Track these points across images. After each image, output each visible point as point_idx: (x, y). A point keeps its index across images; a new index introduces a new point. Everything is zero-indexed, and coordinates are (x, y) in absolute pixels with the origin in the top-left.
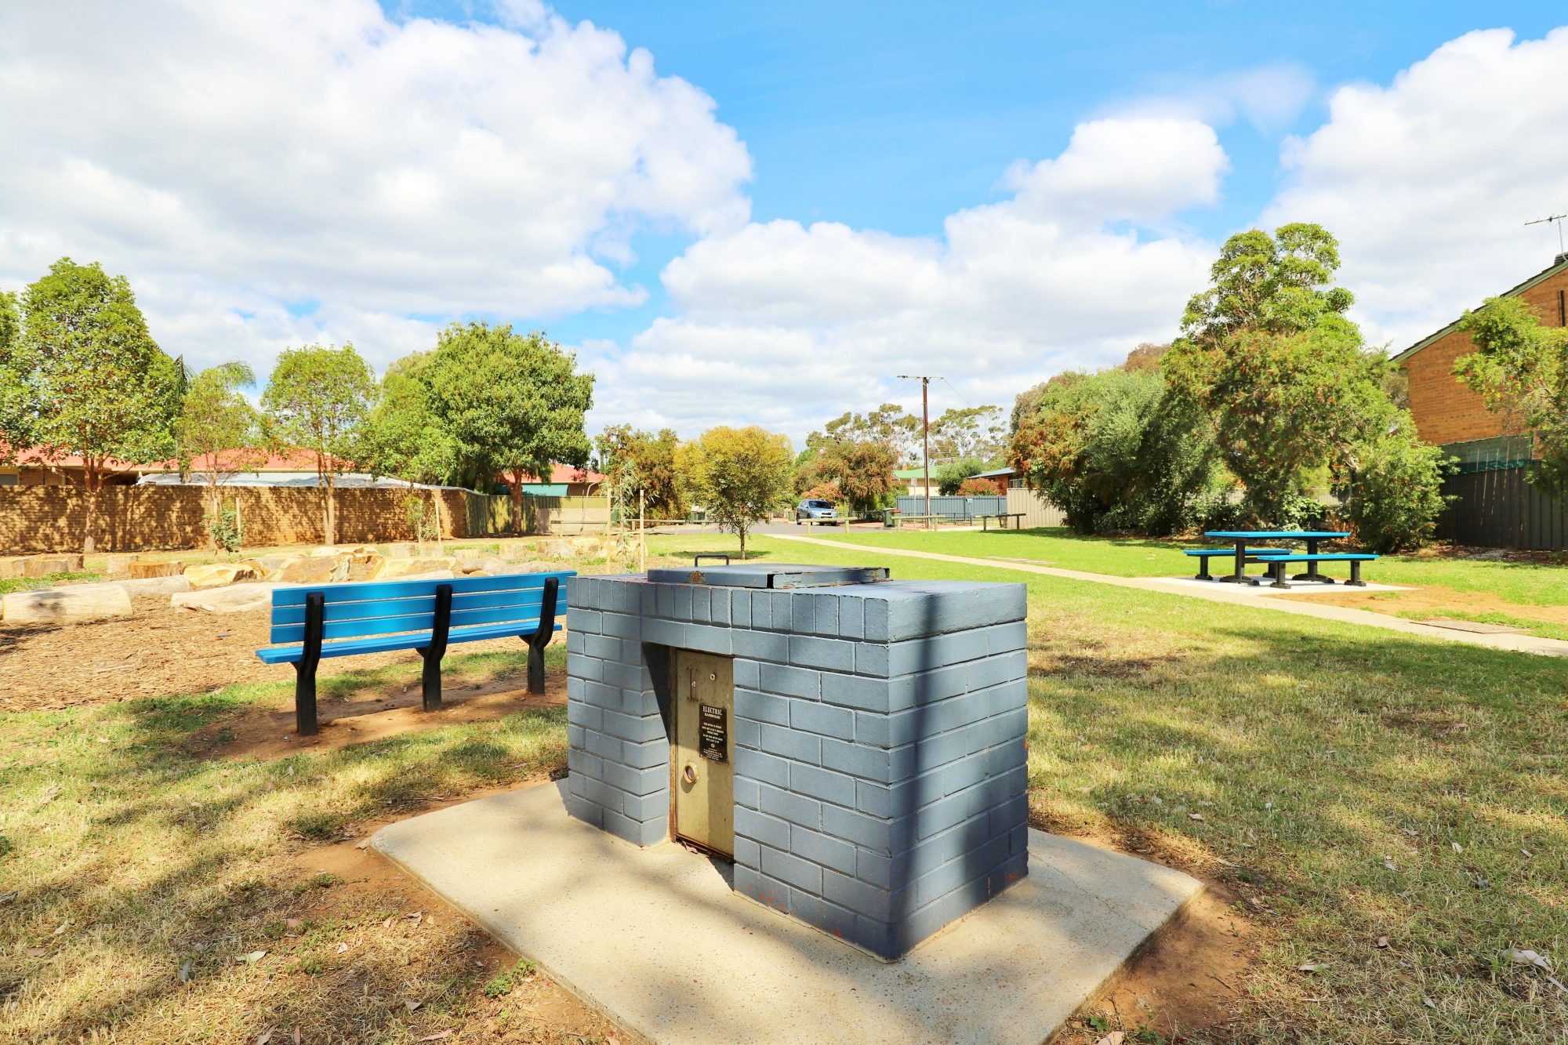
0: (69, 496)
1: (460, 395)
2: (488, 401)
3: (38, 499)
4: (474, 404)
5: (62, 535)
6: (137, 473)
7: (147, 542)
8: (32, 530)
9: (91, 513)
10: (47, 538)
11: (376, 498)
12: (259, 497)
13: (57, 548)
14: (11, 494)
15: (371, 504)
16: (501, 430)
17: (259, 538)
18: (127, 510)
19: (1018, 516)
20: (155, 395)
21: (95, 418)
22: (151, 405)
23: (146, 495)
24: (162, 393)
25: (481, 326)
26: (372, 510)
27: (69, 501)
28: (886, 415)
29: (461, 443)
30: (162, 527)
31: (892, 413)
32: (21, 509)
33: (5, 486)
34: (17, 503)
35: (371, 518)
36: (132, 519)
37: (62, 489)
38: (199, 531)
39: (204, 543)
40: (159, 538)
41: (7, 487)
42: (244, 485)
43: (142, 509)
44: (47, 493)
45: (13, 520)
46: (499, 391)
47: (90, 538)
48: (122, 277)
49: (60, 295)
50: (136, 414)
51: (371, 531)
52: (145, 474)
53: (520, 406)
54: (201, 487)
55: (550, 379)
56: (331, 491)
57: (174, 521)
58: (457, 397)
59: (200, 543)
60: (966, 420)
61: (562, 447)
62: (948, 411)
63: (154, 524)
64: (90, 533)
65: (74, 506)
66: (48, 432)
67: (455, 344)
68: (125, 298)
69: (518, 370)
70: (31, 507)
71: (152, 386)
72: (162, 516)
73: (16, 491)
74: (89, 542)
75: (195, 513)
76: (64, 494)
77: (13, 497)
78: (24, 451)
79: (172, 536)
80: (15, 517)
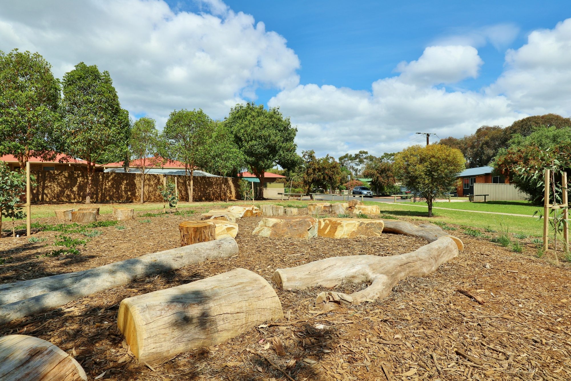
0: (78, 177)
1: (247, 134)
2: (260, 137)
3: (65, 177)
4: (254, 138)
5: (74, 196)
6: (103, 167)
7: (111, 198)
8: (62, 192)
9: (89, 185)
10: (68, 196)
11: (206, 181)
12: (159, 179)
13: (72, 201)
14: (54, 175)
15: (204, 184)
16: (265, 151)
17: (158, 198)
18: (103, 184)
19: (485, 196)
20: (121, 128)
21: (95, 138)
22: (119, 133)
23: (111, 177)
24: (124, 127)
25: (251, 105)
26: (204, 186)
27: (78, 179)
28: (361, 155)
29: (246, 157)
30: (118, 192)
31: (364, 154)
32: (58, 182)
33: (51, 171)
34: (56, 179)
35: (204, 190)
36: (105, 188)
37: (75, 173)
38: (133, 194)
39: (136, 200)
40: (117, 197)
41: (52, 171)
42: (152, 173)
43: (110, 183)
44: (69, 175)
45: (54, 187)
46: (265, 132)
47: (88, 197)
48: (107, 72)
49: (81, 78)
50: (112, 137)
51: (204, 196)
52: (106, 168)
53: (273, 140)
54: (135, 174)
55: (282, 129)
56: (192, 177)
57: (123, 189)
58: (245, 135)
59: (134, 200)
60: (392, 157)
61: (288, 160)
62: (385, 154)
63: (115, 191)
64: (89, 194)
65: (80, 181)
66: (73, 144)
67: (240, 113)
68: (108, 81)
69: (271, 123)
70: (62, 181)
71: (119, 123)
72: (118, 188)
73: (56, 173)
74: (88, 199)
75: (132, 187)
76: (76, 175)
77: (54, 177)
78: (60, 154)
79: (122, 197)
80: (55, 186)
